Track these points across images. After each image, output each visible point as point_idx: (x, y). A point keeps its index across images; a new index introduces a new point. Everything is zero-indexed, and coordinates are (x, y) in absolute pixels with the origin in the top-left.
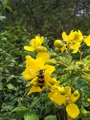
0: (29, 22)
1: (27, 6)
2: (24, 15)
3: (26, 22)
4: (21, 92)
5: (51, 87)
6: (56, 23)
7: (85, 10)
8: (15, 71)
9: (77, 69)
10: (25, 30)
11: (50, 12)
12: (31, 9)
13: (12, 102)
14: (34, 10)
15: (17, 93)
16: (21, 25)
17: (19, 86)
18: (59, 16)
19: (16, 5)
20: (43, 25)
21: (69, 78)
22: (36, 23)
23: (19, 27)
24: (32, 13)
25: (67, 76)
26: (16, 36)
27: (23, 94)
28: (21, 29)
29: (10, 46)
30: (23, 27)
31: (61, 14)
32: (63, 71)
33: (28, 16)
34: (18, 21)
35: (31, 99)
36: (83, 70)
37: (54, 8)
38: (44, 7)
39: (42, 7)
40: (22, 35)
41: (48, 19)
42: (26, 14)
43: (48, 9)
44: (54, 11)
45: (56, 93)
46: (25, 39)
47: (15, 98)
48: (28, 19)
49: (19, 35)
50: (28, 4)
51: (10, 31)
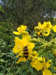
0: (15, 20)
1: (13, 11)
2: (12, 16)
3: (13, 20)
4: (9, 64)
5: (32, 58)
6: (31, 21)
7: (49, 13)
8: (5, 51)
9: (50, 45)
10: (12, 25)
11: (27, 14)
12: (16, 12)
13: (4, 71)
14: (18, 13)
15: (7, 65)
16: (10, 22)
17: (8, 60)
18: (33, 17)
19: (7, 10)
20: (23, 22)
21: (44, 52)
22: (19, 21)
23: (9, 23)
24: (17, 15)
25: (43, 51)
26: (6, 29)
27: (11, 65)
28: (10, 24)
29: (2, 35)
30: (11, 23)
31: (34, 16)
32: (39, 48)
33: (14, 16)
34: (8, 19)
35: (16, 68)
36: (54, 46)
37: (30, 12)
38: (24, 12)
39: (23, 11)
40: (10, 28)
41: (27, 18)
42: (13, 15)
43: (26, 13)
44: (30, 14)
45: (36, 62)
46: (12, 30)
47: (5, 68)
48: (14, 18)
49: (8, 28)
50: (14, 9)
51: (3, 25)
